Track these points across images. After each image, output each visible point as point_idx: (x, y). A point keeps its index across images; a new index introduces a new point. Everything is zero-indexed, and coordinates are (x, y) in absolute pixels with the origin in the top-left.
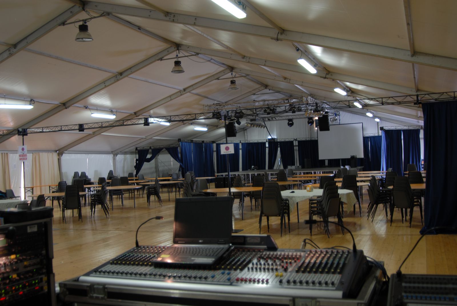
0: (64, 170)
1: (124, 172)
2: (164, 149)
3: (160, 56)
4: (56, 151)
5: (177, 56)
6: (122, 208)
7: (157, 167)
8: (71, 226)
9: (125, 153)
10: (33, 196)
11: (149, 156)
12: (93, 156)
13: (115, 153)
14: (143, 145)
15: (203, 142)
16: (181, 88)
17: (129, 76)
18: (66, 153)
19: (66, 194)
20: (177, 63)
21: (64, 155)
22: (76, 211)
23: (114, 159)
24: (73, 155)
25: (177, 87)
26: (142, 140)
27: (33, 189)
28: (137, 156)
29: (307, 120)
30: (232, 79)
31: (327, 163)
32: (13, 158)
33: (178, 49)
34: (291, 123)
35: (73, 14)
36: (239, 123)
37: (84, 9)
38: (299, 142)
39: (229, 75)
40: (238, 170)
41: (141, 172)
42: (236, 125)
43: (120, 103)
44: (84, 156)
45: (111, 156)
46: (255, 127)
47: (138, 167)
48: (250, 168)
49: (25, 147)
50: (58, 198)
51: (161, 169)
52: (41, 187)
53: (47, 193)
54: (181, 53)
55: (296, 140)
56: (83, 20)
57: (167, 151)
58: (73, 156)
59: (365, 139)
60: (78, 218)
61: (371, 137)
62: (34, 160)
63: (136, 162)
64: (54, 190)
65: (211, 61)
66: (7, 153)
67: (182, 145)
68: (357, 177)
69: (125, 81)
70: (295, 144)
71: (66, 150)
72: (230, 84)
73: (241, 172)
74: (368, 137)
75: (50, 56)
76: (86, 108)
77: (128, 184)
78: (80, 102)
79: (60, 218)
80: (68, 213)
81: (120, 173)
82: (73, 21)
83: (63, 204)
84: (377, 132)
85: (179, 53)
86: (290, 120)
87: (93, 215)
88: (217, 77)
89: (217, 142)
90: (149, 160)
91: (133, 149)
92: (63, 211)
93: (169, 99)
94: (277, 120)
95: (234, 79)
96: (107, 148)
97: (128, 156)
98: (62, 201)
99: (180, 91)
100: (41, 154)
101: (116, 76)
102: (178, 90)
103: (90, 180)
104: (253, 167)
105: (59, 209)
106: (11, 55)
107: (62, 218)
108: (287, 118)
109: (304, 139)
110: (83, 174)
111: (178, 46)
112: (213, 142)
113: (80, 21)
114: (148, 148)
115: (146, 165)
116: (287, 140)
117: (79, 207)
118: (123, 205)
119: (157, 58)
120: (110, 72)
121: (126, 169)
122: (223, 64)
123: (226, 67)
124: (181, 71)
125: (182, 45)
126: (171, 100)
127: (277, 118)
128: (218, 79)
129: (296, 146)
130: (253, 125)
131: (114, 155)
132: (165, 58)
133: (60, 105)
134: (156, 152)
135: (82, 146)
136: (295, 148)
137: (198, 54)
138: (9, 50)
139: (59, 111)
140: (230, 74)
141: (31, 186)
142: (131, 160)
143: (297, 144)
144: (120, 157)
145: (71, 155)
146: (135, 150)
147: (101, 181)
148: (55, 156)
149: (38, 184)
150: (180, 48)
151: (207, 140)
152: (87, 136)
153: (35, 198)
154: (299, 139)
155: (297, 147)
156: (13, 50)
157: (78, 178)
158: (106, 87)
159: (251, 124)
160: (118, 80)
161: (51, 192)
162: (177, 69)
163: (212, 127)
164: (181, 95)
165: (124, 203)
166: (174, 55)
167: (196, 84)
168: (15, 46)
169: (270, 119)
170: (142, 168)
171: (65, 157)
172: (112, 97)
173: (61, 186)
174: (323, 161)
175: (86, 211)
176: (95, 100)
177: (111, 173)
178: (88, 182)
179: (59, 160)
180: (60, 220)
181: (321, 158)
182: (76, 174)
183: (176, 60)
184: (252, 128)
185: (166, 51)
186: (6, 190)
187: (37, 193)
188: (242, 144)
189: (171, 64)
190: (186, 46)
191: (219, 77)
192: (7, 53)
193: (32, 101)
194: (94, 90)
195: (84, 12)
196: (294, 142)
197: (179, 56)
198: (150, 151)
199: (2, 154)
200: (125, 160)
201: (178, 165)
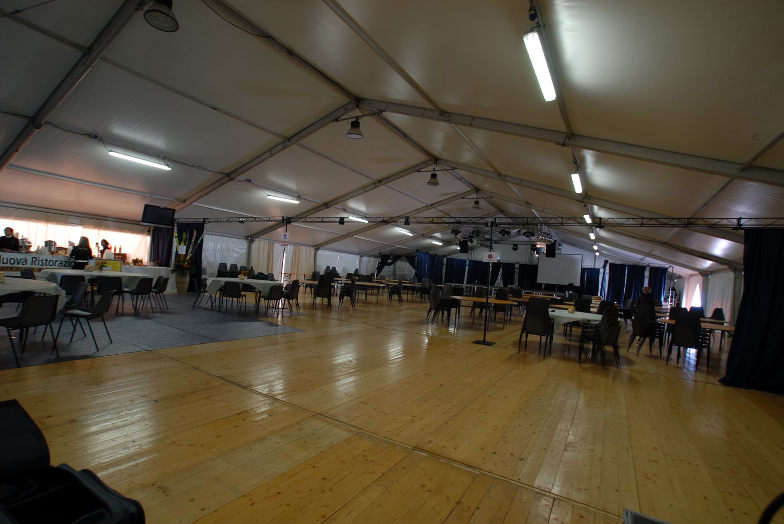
0: (318, 263)
1: (367, 272)
2: (404, 257)
3: (418, 168)
4: (314, 246)
5: (434, 169)
6: (366, 303)
7: (394, 271)
8: (319, 313)
9: (370, 256)
10: (290, 280)
11: (389, 261)
12: (344, 255)
13: (362, 255)
14: (385, 251)
15: (436, 254)
16: (429, 203)
17: (387, 185)
18: (322, 249)
19: (319, 283)
20: (434, 176)
21: (320, 250)
22: (326, 300)
23: (360, 260)
24: (328, 251)
25: (425, 202)
26: (386, 247)
27: (290, 275)
28: (380, 259)
29: (530, 246)
30: (476, 200)
31: (543, 287)
32: (278, 247)
33: (436, 163)
34: (515, 248)
35: (347, 111)
36: (472, 242)
37: (358, 107)
38: (520, 265)
39: (474, 196)
40: (463, 283)
41: (382, 273)
42: (469, 243)
43: (375, 210)
44: (336, 253)
45: (358, 257)
46: (484, 248)
47: (380, 269)
48: (473, 282)
49: (287, 234)
50: (311, 286)
51: (397, 273)
52: (297, 274)
53: (302, 280)
54: (438, 167)
55: (518, 263)
56: (355, 117)
57: (405, 259)
58: (327, 253)
59: (583, 270)
60: (327, 307)
61: (588, 269)
62: (295, 252)
63: (378, 265)
64: (308, 278)
65: (462, 180)
66: (273, 243)
67: (419, 255)
68: (592, 303)
69: (382, 188)
70: (516, 267)
71: (322, 247)
72: (474, 204)
73: (464, 285)
74: (585, 269)
75: (320, 154)
76: (344, 210)
77: (371, 281)
78: (339, 204)
79: (310, 303)
80: (318, 300)
81: (363, 272)
82: (347, 118)
83: (314, 291)
84: (593, 265)
85: (436, 167)
86: (515, 245)
87: (340, 305)
88: (462, 196)
89: (448, 257)
90: (389, 264)
91: (377, 253)
92: (315, 298)
93: (417, 212)
94: (503, 244)
95: (478, 200)
96: (356, 250)
97: (372, 259)
98: (314, 289)
99: (428, 206)
100: (301, 247)
101: (375, 183)
102: (426, 205)
103: (338, 274)
104: (476, 281)
105: (310, 296)
106: (285, 147)
107: (312, 305)
108: (513, 243)
109: (525, 263)
110: (334, 268)
111: (436, 160)
112: (444, 256)
113: (353, 118)
114: (390, 254)
115: (386, 268)
116: (509, 262)
117: (329, 296)
118: (366, 300)
119: (415, 170)
120: (371, 178)
121: (368, 270)
122: (471, 184)
123: (473, 188)
124: (436, 184)
125: (440, 159)
126: (419, 213)
127: (503, 242)
128: (463, 198)
129: (517, 268)
130: (482, 245)
131: (361, 256)
132: (422, 170)
133: (323, 205)
134: (396, 257)
135: (335, 245)
136: (516, 270)
137: (454, 169)
138: (283, 142)
139: (322, 210)
140: (475, 194)
141: (289, 273)
142: (375, 262)
143: (518, 267)
144: (365, 259)
145: (325, 251)
146: (378, 254)
147: (349, 276)
148: (312, 250)
149: (296, 272)
150: (437, 162)
151: (440, 253)
152: (341, 236)
153: (291, 283)
154: (520, 263)
155: (518, 270)
156: (287, 143)
157: (329, 271)
158: (365, 192)
159: (481, 244)
160: (377, 187)
161: (305, 279)
162: (433, 181)
163: (447, 243)
164: (428, 209)
165: (368, 298)
166: (431, 168)
167: (443, 200)
168: (290, 139)
169: (497, 242)
170: (383, 270)
171: (321, 252)
172: (367, 203)
173: (315, 275)
174: (541, 284)
175: (335, 300)
176: (353, 204)
177: (357, 270)
178: (337, 276)
179: (315, 254)
180: (310, 306)
181: (539, 281)
182: (328, 267)
183: (432, 172)
184: (481, 248)
185: (425, 164)
186: (268, 273)
187: (294, 278)
188: (469, 261)
189: (428, 176)
190: (444, 160)
191: (465, 197)
192: (282, 145)
193: (298, 197)
194: (353, 194)
195: (357, 109)
196: (516, 265)
197: (436, 169)
198: (392, 257)
199: (269, 242)
200: (369, 261)
201: (413, 271)
